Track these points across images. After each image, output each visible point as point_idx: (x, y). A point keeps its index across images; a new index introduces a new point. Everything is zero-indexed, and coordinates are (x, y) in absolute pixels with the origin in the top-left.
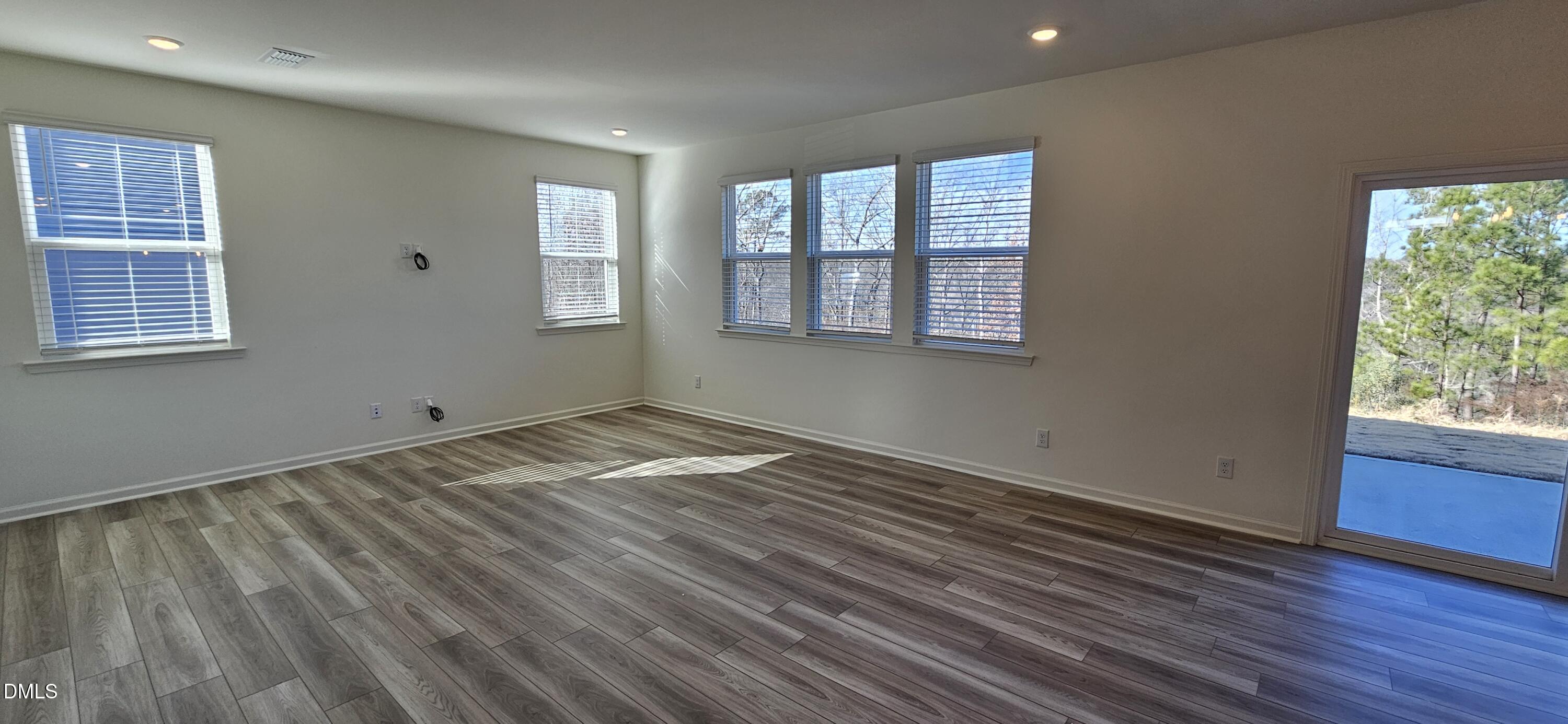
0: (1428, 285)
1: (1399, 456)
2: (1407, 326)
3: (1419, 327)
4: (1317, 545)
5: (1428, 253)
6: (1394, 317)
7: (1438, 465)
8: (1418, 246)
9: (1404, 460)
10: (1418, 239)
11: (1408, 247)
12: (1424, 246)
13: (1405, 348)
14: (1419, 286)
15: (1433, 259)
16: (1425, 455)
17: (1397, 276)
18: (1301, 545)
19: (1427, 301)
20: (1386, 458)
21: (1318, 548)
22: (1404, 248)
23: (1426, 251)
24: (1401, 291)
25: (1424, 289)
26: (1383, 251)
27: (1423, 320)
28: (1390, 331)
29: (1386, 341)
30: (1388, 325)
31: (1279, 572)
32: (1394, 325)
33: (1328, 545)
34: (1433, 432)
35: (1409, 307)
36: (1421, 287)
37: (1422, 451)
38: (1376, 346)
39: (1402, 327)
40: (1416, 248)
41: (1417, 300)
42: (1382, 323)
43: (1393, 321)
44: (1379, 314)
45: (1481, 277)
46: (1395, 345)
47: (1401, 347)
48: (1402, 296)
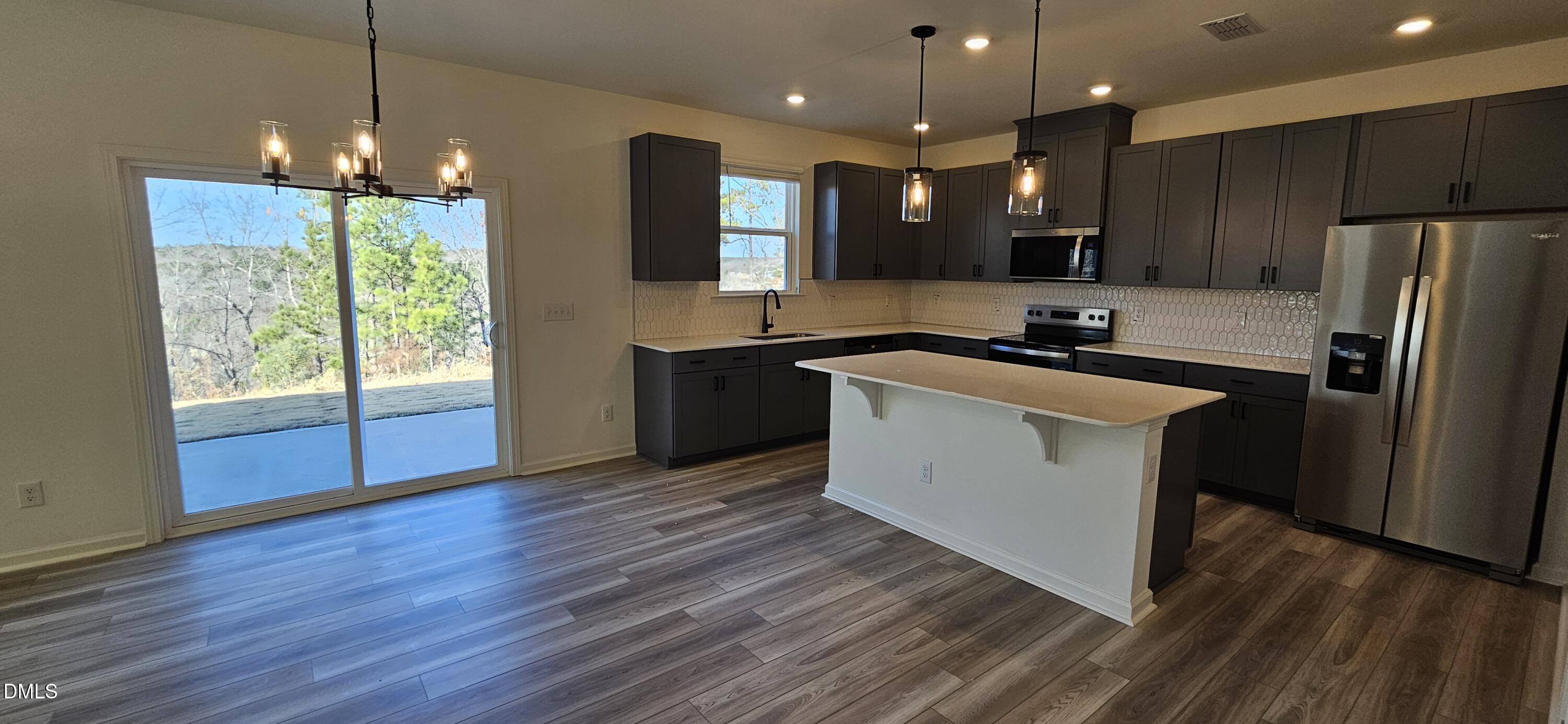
0: (327, 271)
1: (277, 427)
2: (318, 307)
3: (327, 307)
4: (166, 540)
5: (322, 243)
6: (305, 300)
7: (309, 427)
8: (313, 235)
9: (282, 430)
10: (312, 230)
11: (307, 237)
12: (318, 237)
13: (319, 328)
14: (320, 271)
15: (326, 248)
16: (300, 421)
17: (301, 263)
18: (148, 546)
19: (328, 285)
20: (267, 432)
21: (167, 541)
22: (304, 239)
23: (320, 241)
24: (307, 277)
25: (325, 274)
26: (286, 239)
27: (330, 301)
28: (304, 313)
29: (302, 322)
30: (301, 308)
31: (109, 587)
32: (307, 307)
33: (176, 536)
34: (319, 398)
35: (316, 291)
36: (323, 272)
37: (300, 418)
38: (296, 327)
39: (313, 309)
40: (312, 238)
41: (321, 283)
42: (297, 306)
43: (305, 304)
44: (293, 300)
45: (363, 262)
46: (311, 326)
47: (316, 328)
48: (308, 282)
